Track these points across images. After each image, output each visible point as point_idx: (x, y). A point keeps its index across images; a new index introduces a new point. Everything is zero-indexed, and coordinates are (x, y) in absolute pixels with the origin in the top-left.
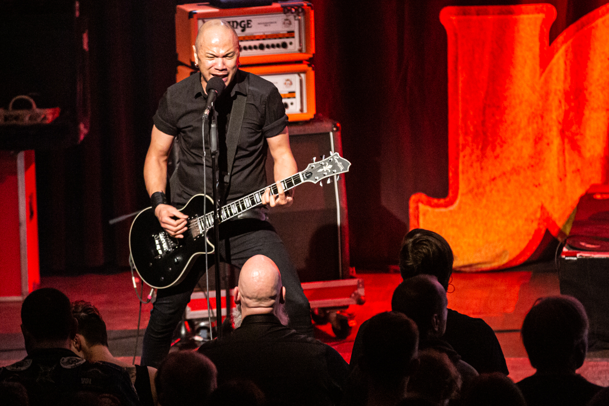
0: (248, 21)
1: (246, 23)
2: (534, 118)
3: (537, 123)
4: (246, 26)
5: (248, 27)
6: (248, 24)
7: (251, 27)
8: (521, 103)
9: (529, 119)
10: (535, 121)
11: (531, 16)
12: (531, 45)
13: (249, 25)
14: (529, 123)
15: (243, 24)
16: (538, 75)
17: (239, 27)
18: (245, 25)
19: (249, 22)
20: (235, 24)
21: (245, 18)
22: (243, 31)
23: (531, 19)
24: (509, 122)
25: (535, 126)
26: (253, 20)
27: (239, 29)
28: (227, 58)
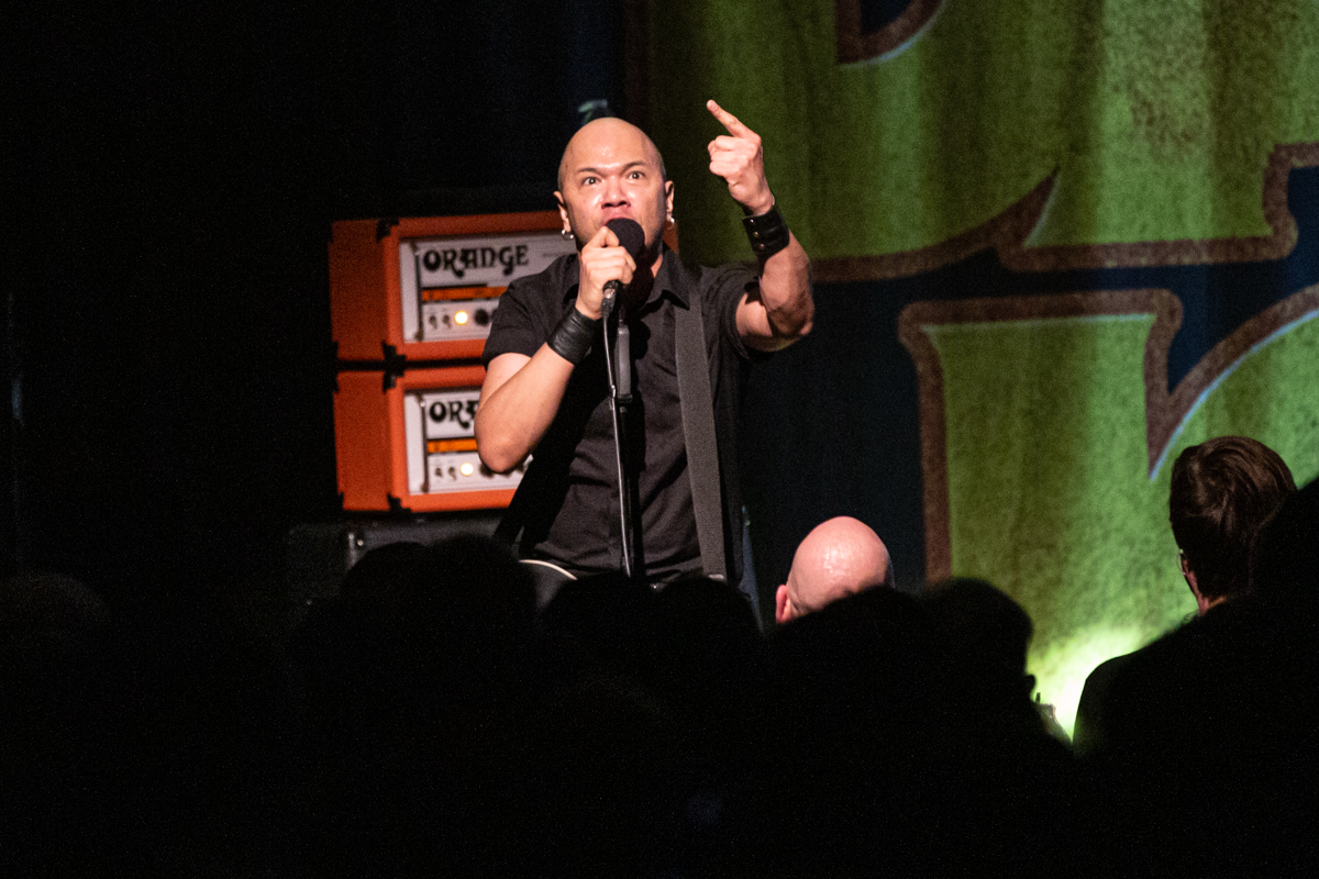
0: (518, 248)
1: (514, 252)
2: (1139, 573)
3: (1147, 585)
4: (515, 260)
5: (519, 263)
6: (520, 255)
7: (526, 263)
8: (1106, 537)
9: (1126, 576)
10: (1142, 579)
11: (1123, 319)
12: (1127, 390)
13: (523, 260)
14: (1126, 586)
15: (506, 256)
16: (1144, 465)
17: (497, 262)
18: (511, 258)
19: (522, 251)
20: (488, 256)
21: (513, 242)
22: (508, 272)
23: (1123, 326)
24: (1078, 584)
25: (1142, 593)
26: (530, 245)
27: (499, 268)
28: (631, 181)
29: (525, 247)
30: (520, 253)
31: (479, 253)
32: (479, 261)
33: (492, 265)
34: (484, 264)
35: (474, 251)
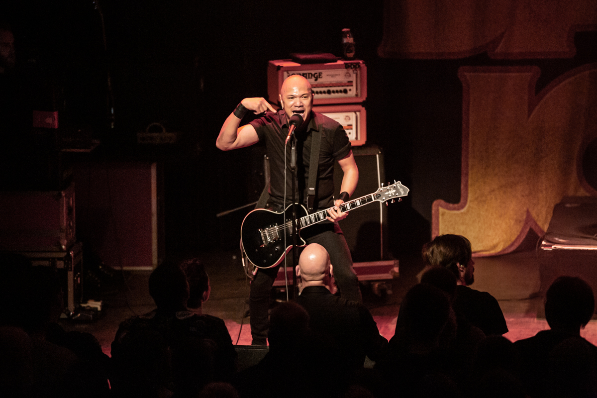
0: (319, 73)
1: (318, 74)
5: (320, 78)
6: (320, 75)
7: (321, 78)
15: (316, 76)
16: (527, 116)
17: (313, 77)
18: (317, 76)
20: (310, 75)
21: (318, 71)
22: (316, 80)
26: (323, 73)
27: (313, 79)
28: (304, 98)
29: (321, 73)
30: (320, 74)
31: (308, 75)
32: (308, 77)
33: (311, 78)
34: (309, 78)
35: (306, 74)
